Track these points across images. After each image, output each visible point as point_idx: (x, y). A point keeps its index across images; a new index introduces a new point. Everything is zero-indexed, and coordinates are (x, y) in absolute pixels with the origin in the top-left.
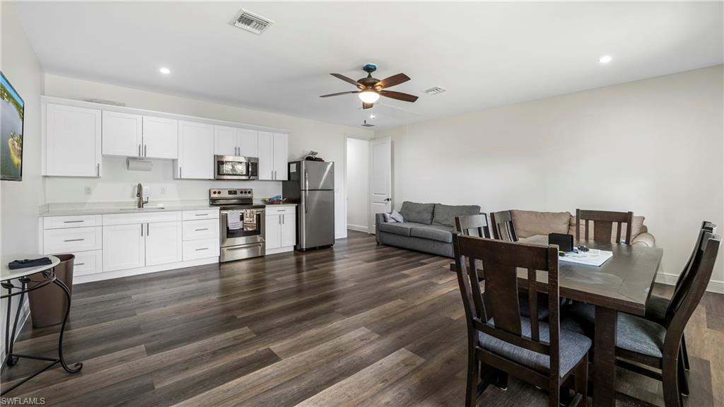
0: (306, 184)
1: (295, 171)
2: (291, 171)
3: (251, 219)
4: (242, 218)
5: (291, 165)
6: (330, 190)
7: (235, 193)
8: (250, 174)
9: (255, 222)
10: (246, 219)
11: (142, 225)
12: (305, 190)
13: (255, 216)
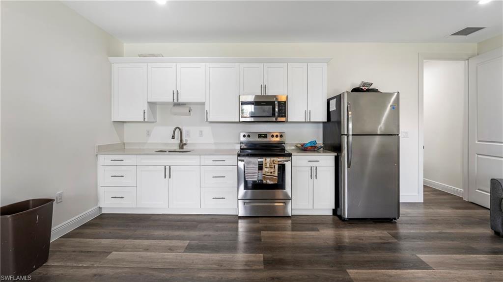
0: (349, 127)
1: (335, 109)
2: (331, 110)
3: (272, 170)
4: (261, 167)
5: (331, 101)
6: (392, 135)
7: (266, 136)
8: (276, 114)
9: (276, 174)
10: (265, 170)
11: (165, 167)
12: (348, 135)
13: (277, 167)
